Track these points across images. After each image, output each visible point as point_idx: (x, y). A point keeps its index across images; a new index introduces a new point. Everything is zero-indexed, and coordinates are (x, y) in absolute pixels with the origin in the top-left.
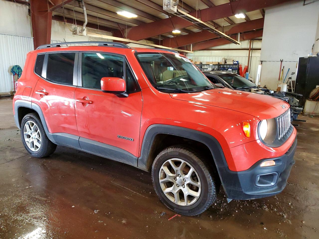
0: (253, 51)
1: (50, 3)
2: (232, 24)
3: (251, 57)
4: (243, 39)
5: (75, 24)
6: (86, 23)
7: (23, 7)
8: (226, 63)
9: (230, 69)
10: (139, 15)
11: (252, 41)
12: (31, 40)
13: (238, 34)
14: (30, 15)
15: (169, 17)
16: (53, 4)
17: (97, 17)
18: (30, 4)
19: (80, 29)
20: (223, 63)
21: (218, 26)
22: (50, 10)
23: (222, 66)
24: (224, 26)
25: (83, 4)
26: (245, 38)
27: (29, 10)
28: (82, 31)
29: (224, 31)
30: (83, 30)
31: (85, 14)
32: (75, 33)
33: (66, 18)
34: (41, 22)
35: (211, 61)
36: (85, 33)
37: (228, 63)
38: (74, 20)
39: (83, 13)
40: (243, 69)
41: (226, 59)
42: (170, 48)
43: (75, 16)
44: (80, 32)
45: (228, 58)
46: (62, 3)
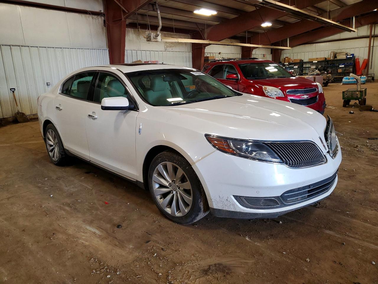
0: (375, 38)
1: (124, 11)
2: (342, 7)
3: (373, 46)
4: (359, 24)
5: (149, 29)
6: (160, 28)
7: (98, 19)
8: (336, 58)
9: (342, 65)
10: (220, 11)
11: (374, 25)
12: (106, 52)
13: (353, 18)
14: (105, 26)
15: (256, 9)
16: (127, 12)
17: (172, 19)
18: (105, 14)
19: (154, 35)
20: (332, 58)
21: (322, 12)
22: (124, 18)
23: (329, 63)
24: (331, 10)
25: (157, 7)
26: (363, 22)
27: (104, 21)
28: (156, 37)
29: (331, 17)
31: (159, 17)
32: (149, 39)
33: (140, 24)
34: (116, 32)
35: (314, 57)
36: (159, 38)
37: (339, 57)
38: (148, 25)
39: (157, 17)
40: (361, 63)
41: (337, 53)
42: (260, 46)
43: (148, 21)
44: (154, 38)
45: (339, 51)
46: (136, 8)
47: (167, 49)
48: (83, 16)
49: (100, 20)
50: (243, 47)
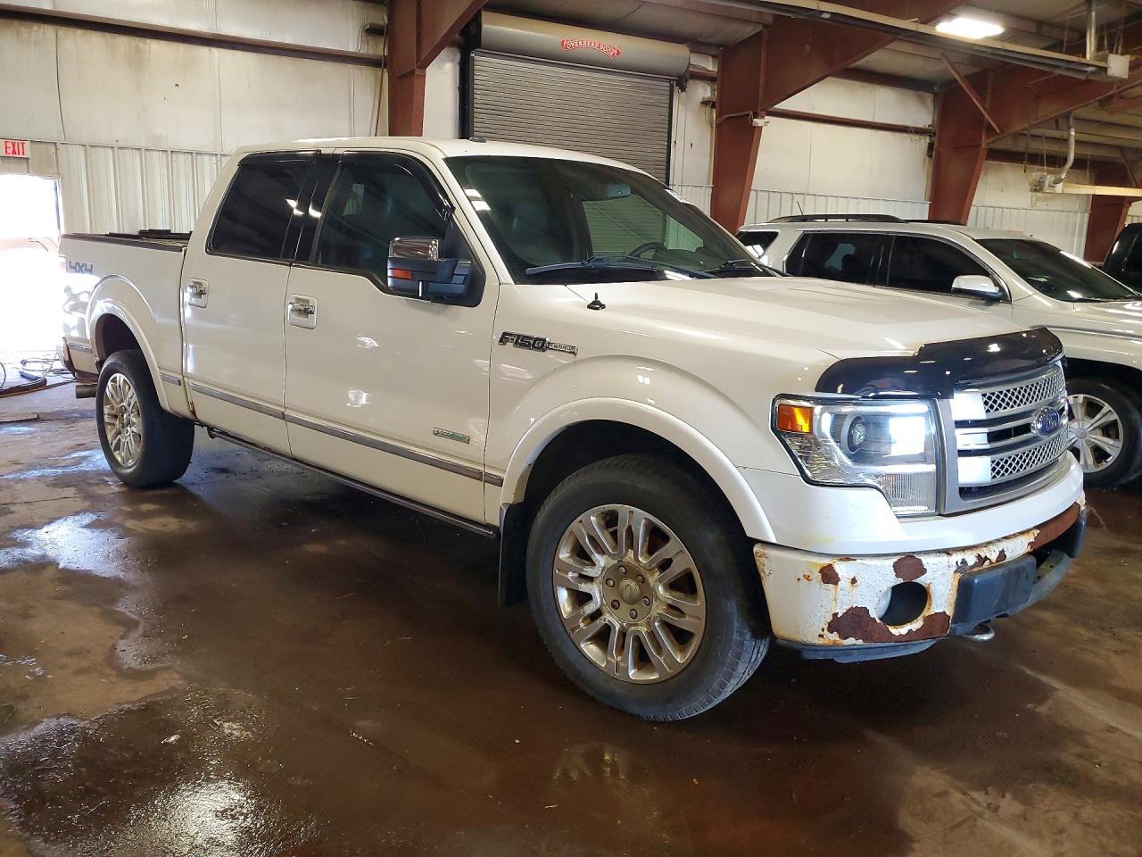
1: (990, 130)
6: (1070, 162)
7: (920, 141)
12: (923, 209)
14: (930, 156)
16: (998, 131)
18: (935, 133)
19: (1053, 179)
22: (987, 143)
25: (1071, 122)
27: (931, 146)
28: (1055, 184)
30: (1057, 182)
31: (1070, 142)
32: (1038, 187)
34: (955, 170)
36: (1059, 188)
38: (1042, 156)
39: (1066, 141)
43: (1045, 148)
44: (1050, 186)
46: (1026, 126)
47: (1039, 204)
48: (898, 135)
49: (924, 142)
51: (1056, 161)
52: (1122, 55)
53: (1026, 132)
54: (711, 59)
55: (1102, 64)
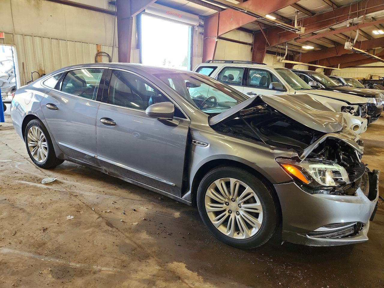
1: (267, 44)
5: (279, 55)
6: (285, 55)
8: (372, 79)
9: (376, 84)
14: (252, 51)
16: (270, 45)
18: (253, 45)
19: (282, 59)
20: (369, 79)
22: (267, 48)
25: (287, 44)
27: (252, 48)
32: (279, 61)
34: (258, 56)
35: (356, 77)
36: (283, 61)
37: (374, 79)
39: (285, 49)
41: (372, 76)
42: (325, 67)
43: (281, 51)
44: (281, 61)
45: (374, 74)
46: (277, 44)
48: (245, 45)
49: (250, 47)
50: (309, 66)
51: (282, 55)
52: (303, 27)
53: (276, 46)
54: (202, 20)
55: (299, 29)
